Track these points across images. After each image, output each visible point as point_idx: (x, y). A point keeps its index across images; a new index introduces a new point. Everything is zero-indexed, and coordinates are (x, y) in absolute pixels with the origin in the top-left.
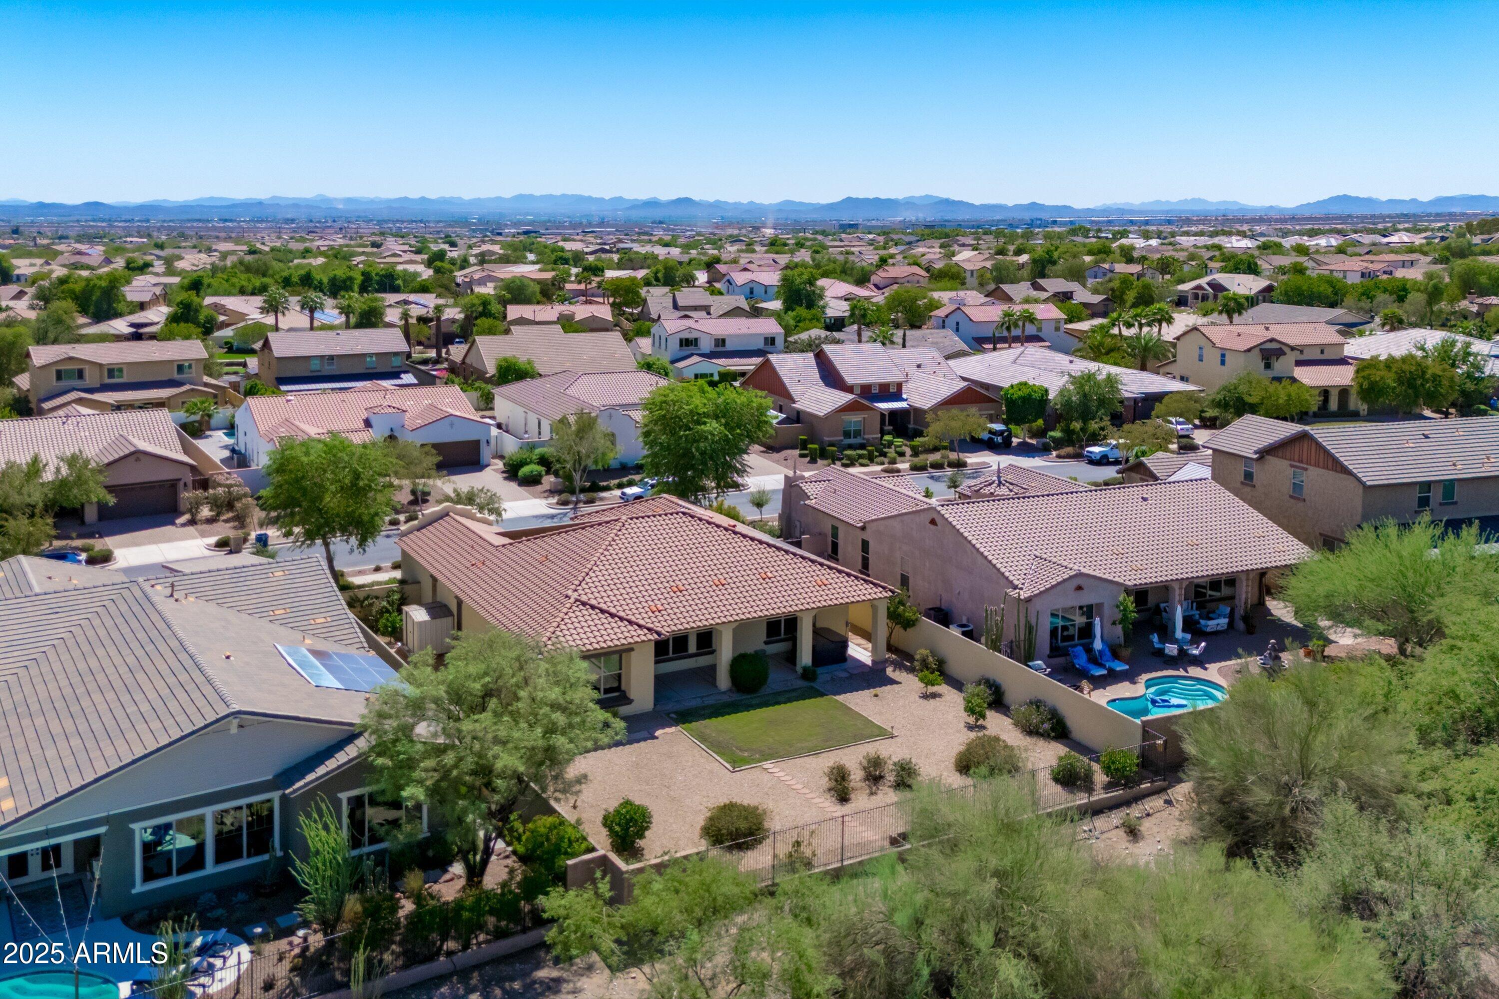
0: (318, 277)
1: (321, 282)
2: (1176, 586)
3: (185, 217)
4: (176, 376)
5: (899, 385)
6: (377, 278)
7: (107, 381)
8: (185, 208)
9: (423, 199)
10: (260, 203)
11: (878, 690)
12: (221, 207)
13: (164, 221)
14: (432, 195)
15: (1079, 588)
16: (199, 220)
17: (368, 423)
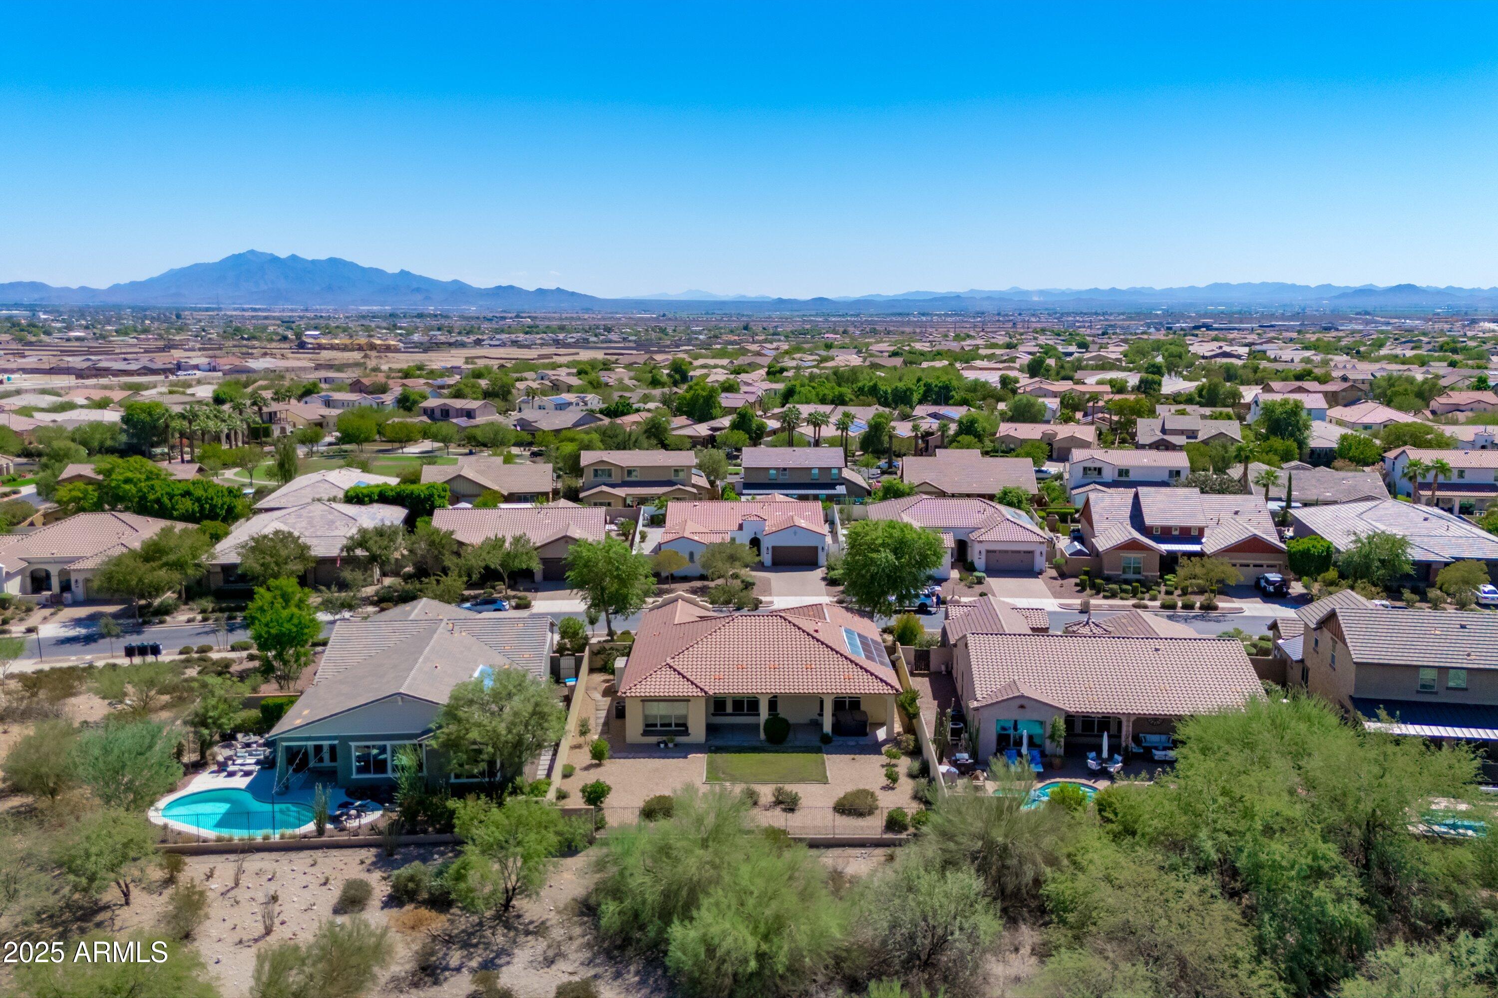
0: (883, 388)
1: (886, 392)
2: (1124, 719)
3: (890, 311)
4: (673, 478)
5: (1201, 531)
6: (936, 389)
7: (627, 479)
8: (893, 302)
9: (1113, 290)
10: (958, 297)
11: (857, 757)
12: (924, 301)
13: (871, 315)
14: (1123, 286)
15: (1022, 707)
16: (900, 314)
17: (741, 527)
